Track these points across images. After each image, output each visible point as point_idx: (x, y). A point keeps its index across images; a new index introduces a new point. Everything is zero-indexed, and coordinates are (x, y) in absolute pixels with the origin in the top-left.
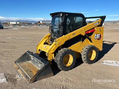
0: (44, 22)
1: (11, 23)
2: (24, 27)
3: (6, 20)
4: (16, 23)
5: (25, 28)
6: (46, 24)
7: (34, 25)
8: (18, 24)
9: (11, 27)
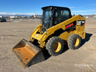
0: (37, 16)
1: (11, 17)
2: (22, 20)
3: (7, 15)
4: (15, 17)
5: (24, 21)
6: (38, 18)
7: (29, 19)
8: (17, 18)
9: (12, 20)
